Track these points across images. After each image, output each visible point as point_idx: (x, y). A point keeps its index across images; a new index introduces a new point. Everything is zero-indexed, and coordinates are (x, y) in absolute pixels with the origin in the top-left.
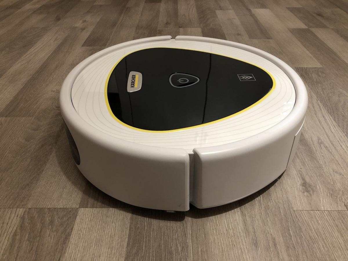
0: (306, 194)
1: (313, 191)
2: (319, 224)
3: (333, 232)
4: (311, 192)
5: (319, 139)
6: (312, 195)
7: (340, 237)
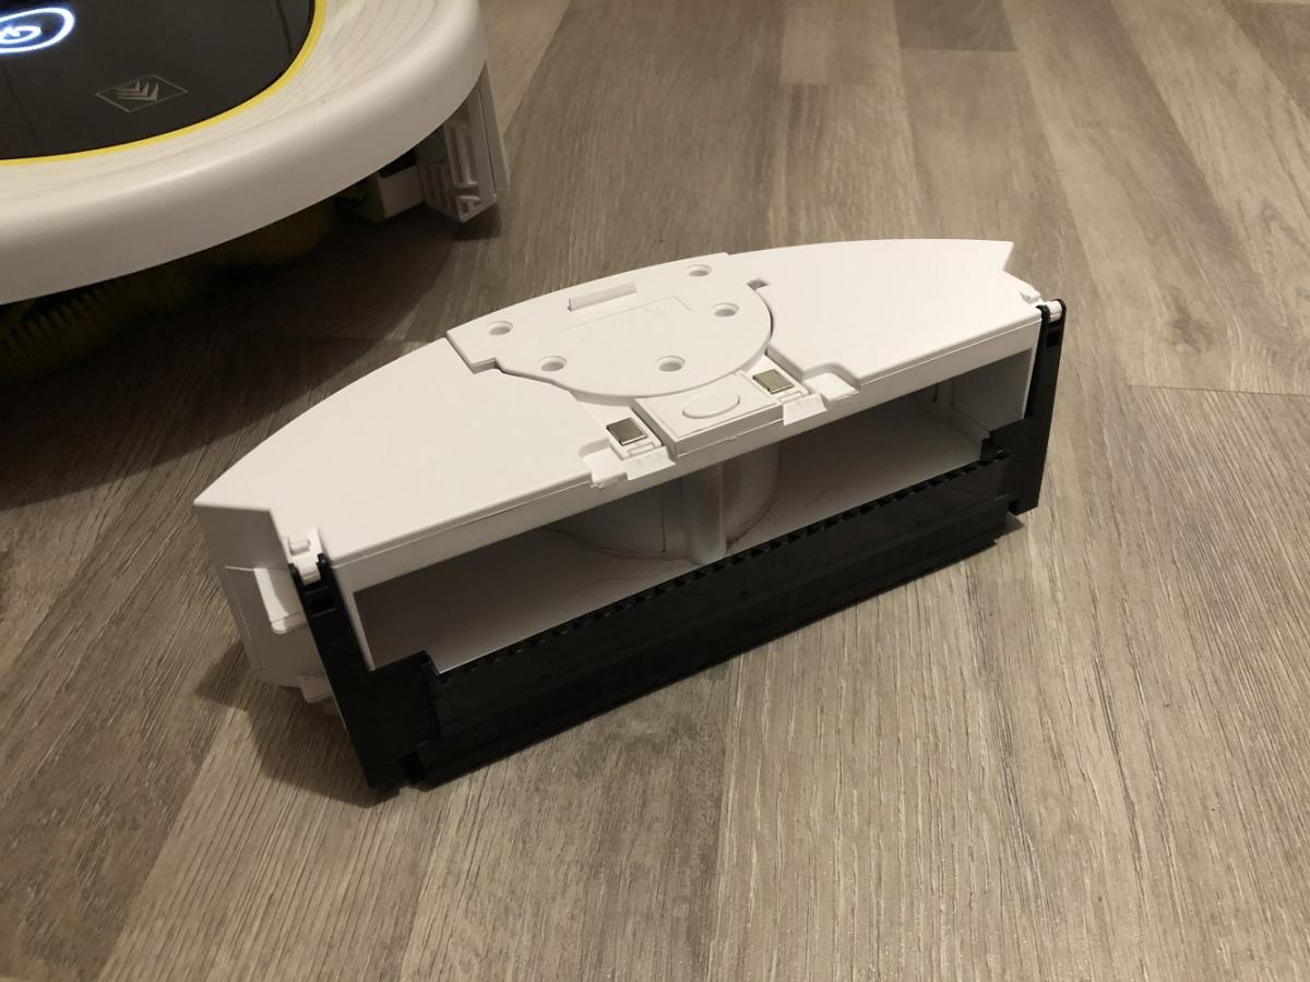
0: (1180, 347)
1: (1210, 342)
2: (1208, 423)
3: (1255, 448)
4: (1202, 344)
5: (1266, 205)
6: (1203, 350)
7: (1277, 459)
